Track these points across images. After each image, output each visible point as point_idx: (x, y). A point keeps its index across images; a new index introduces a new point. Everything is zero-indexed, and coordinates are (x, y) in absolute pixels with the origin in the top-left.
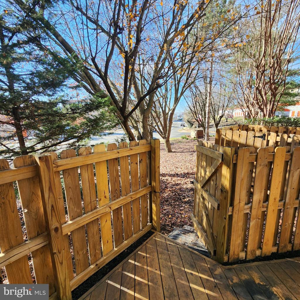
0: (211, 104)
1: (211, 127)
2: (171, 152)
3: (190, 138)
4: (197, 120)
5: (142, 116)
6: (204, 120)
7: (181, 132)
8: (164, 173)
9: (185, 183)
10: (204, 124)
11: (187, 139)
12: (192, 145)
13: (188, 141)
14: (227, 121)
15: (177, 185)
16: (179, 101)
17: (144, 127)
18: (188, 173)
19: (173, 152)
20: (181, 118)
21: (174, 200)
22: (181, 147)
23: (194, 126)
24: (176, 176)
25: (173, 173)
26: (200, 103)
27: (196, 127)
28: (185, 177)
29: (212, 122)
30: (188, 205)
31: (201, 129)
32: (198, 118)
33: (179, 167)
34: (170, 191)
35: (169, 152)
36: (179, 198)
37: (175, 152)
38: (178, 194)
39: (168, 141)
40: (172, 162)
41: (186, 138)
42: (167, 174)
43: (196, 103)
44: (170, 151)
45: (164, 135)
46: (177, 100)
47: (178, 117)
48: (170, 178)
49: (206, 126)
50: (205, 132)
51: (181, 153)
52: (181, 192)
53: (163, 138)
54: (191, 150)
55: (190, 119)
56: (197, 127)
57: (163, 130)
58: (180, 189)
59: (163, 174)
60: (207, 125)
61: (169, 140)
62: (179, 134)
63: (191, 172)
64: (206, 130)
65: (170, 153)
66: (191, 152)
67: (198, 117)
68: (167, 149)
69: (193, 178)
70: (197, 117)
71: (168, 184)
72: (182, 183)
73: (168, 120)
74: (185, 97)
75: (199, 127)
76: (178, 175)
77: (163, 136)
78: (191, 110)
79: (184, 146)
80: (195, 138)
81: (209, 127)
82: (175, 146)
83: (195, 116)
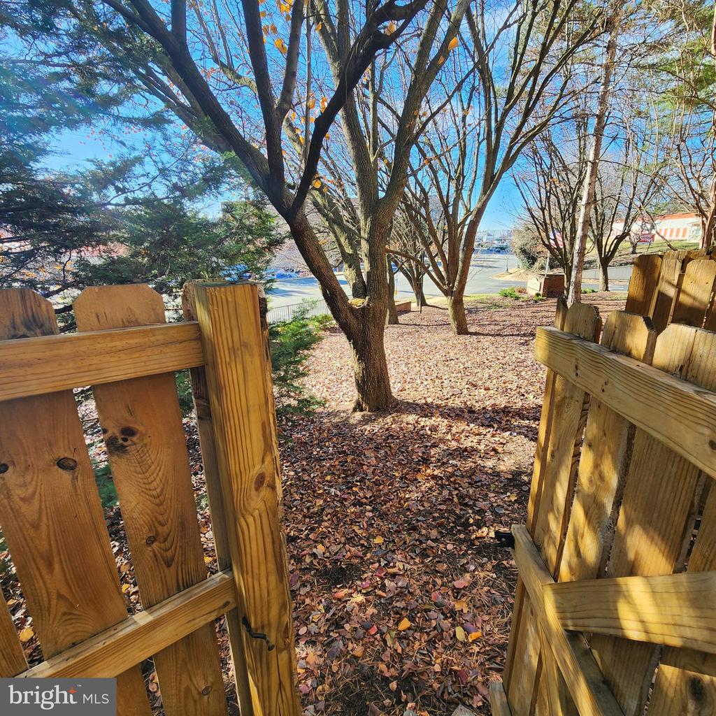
0: (592, 200)
1: (586, 269)
2: (467, 333)
3: (525, 296)
4: (549, 247)
5: (369, 219)
6: (568, 247)
7: (501, 279)
8: (429, 400)
9: (494, 450)
10: (569, 256)
11: (517, 298)
12: (529, 314)
13: (517, 303)
14: (634, 252)
15: (464, 453)
16: (497, 183)
17: (372, 256)
18: (506, 411)
19: (472, 334)
20: (505, 244)
21: (441, 525)
22: (497, 319)
23: (537, 265)
24: (466, 415)
25: (457, 403)
26: (561, 197)
27: (543, 268)
28: (496, 426)
29: (592, 254)
30: (489, 566)
31: (559, 271)
32: (552, 242)
33: (480, 383)
34: (434, 477)
35: (459, 333)
36: (459, 517)
37: (476, 334)
38: (461, 497)
39: (457, 303)
40: (464, 364)
41: (514, 295)
42: (438, 407)
43: (548, 198)
44: (462, 330)
45: (449, 284)
46: (491, 181)
47: (496, 242)
48: (443, 424)
49: (575, 263)
50: (569, 280)
51: (493, 339)
52: (471, 491)
53: (446, 293)
54: (524, 329)
55: (528, 246)
56: (547, 267)
57: (447, 270)
58: (473, 472)
59: (426, 404)
60: (576, 259)
61: (462, 300)
62: (497, 284)
63: (519, 405)
64: (574, 273)
65: (463, 338)
66: (525, 335)
67: (552, 237)
68: (454, 325)
69: (523, 430)
70: (548, 238)
71: (434, 446)
72: (482, 447)
73: (463, 242)
74: (518, 181)
75: (552, 267)
76: (473, 412)
77: (445, 287)
78: (533, 217)
79: (504, 318)
80: (538, 295)
81: (583, 265)
82: (480, 316)
83: (544, 234)
